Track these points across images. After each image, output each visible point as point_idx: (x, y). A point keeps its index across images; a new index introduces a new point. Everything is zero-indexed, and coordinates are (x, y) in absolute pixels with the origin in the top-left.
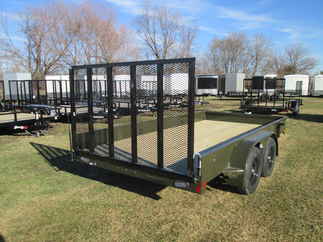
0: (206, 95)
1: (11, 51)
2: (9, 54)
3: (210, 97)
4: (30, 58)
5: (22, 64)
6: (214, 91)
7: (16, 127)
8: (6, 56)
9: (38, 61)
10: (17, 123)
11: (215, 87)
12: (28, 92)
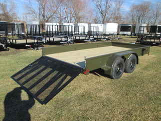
0: (125, 35)
1: (31, 11)
2: (30, 12)
3: (126, 36)
4: (40, 14)
5: (36, 17)
6: (129, 33)
7: (26, 46)
8: (29, 13)
9: (43, 16)
10: (27, 44)
11: (129, 31)
12: (38, 30)
